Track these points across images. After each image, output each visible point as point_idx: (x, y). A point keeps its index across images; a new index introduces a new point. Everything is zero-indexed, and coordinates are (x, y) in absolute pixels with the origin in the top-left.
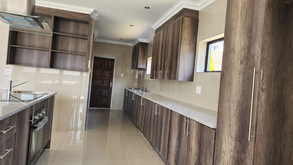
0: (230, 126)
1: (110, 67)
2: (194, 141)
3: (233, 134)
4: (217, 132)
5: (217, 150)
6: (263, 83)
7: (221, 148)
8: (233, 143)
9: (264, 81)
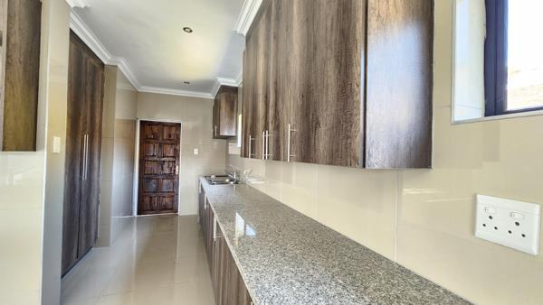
1: (172, 137)
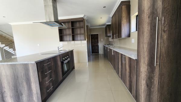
0: (144, 58)
2: (127, 66)
3: (146, 62)
4: (137, 61)
5: (138, 71)
6: (164, 27)
7: (140, 70)
8: (146, 67)
9: (165, 25)
